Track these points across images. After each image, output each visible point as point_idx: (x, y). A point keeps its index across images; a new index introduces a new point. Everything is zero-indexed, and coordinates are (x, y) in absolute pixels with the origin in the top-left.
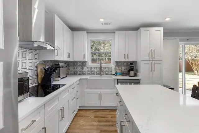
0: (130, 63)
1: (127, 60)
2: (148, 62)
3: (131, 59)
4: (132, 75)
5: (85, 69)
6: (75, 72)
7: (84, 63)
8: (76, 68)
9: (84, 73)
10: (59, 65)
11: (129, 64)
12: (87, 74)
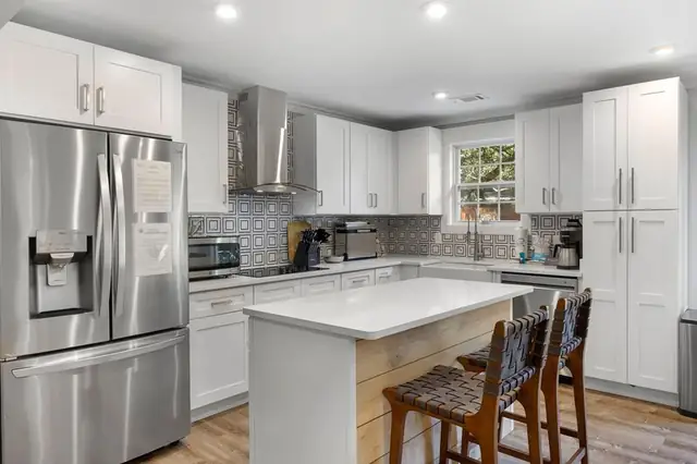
0: (570, 221)
1: (554, 210)
2: (609, 216)
3: (568, 207)
4: (567, 265)
5: (438, 238)
6: (402, 248)
7: (433, 221)
8: (413, 235)
9: (436, 249)
10: (345, 225)
11: (565, 222)
12: (442, 253)
